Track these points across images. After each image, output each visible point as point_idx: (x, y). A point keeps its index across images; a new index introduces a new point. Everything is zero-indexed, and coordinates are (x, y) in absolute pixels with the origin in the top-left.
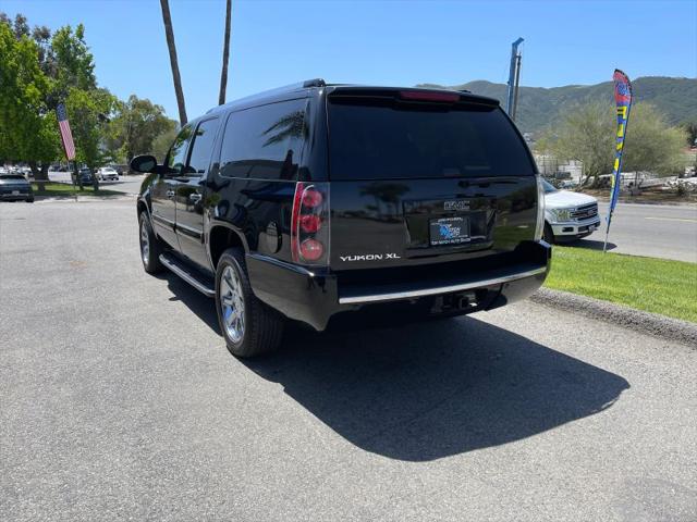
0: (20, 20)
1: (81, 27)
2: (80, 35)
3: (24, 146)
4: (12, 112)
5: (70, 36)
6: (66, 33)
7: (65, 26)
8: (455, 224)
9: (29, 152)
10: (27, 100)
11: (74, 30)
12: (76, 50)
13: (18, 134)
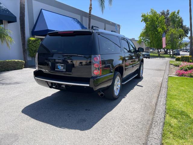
0: (168, 11)
1: (179, 11)
2: (178, 13)
3: (156, 44)
4: (154, 36)
6: (174, 13)
7: (174, 11)
8: (62, 66)
9: (157, 46)
10: (159, 33)
11: (176, 12)
12: (176, 17)
13: (155, 41)
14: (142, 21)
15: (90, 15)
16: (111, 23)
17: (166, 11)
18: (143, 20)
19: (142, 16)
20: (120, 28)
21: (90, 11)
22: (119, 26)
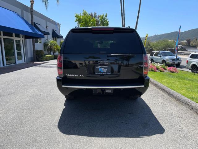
0: (95, 14)
1: (106, 14)
5: (104, 17)
7: (103, 14)
8: (105, 68)
11: (105, 15)
12: (105, 20)
14: (76, 22)
15: (32, 10)
16: (51, 20)
17: (93, 13)
18: (77, 20)
19: (76, 16)
20: (59, 27)
21: (32, 5)
22: (58, 24)
